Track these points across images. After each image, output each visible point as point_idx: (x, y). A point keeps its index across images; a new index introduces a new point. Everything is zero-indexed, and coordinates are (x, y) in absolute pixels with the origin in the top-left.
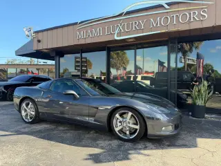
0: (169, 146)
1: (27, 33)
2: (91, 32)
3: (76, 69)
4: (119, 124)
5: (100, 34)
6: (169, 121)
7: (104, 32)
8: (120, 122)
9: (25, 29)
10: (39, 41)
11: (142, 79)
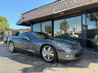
0: (70, 66)
1: (19, 15)
2: (43, 11)
3: (45, 31)
4: (45, 53)
5: (47, 12)
6: (71, 53)
7: (49, 11)
8: (46, 52)
9: (18, 13)
10: (23, 18)
11: (74, 34)
